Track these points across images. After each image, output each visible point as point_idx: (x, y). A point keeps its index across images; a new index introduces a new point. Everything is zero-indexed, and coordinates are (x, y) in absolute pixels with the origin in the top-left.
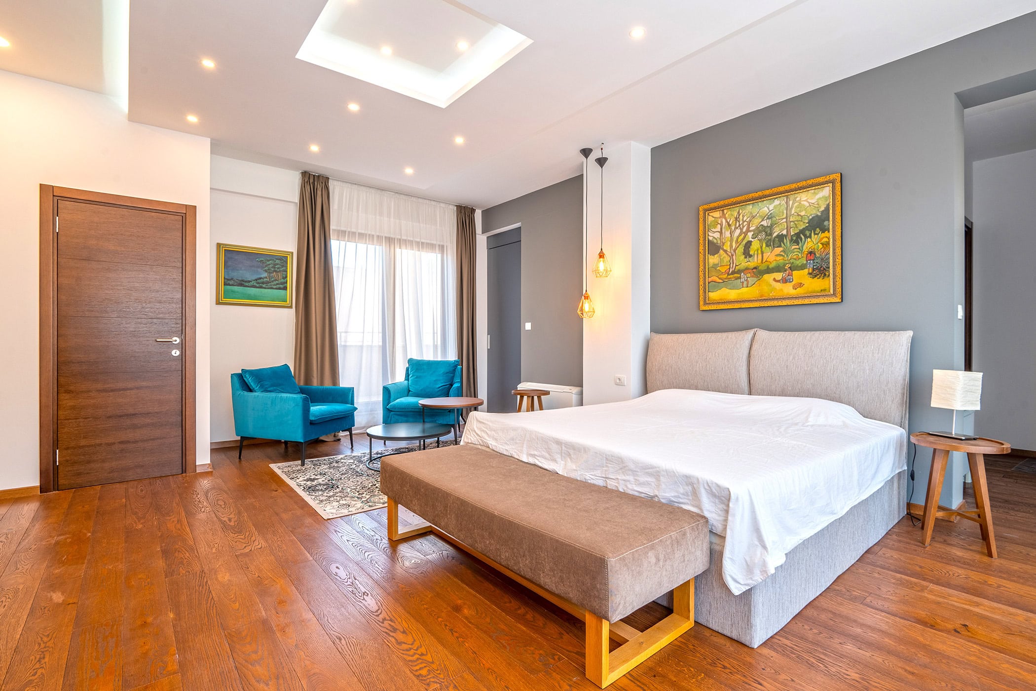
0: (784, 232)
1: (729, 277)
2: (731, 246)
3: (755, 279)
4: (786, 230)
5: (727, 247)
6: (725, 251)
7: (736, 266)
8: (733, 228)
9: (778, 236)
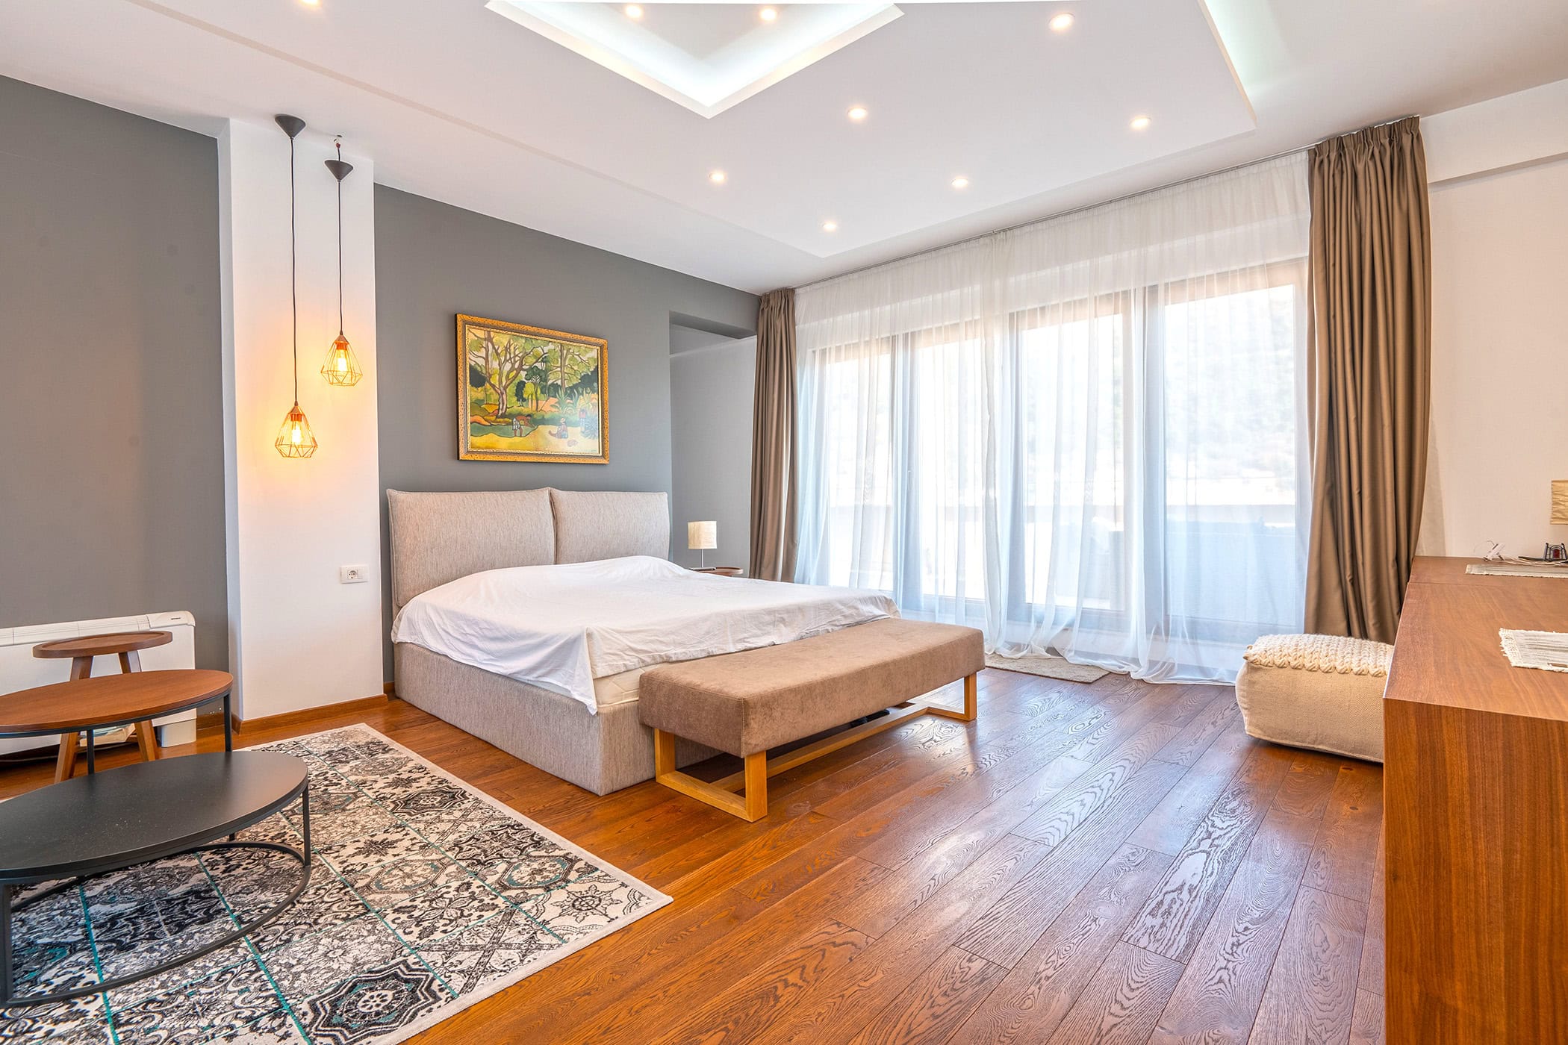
0: (559, 382)
1: (498, 420)
2: (500, 382)
3: (530, 429)
4: (560, 381)
5: (495, 380)
6: (493, 386)
7: (507, 408)
8: (503, 359)
9: (552, 384)
